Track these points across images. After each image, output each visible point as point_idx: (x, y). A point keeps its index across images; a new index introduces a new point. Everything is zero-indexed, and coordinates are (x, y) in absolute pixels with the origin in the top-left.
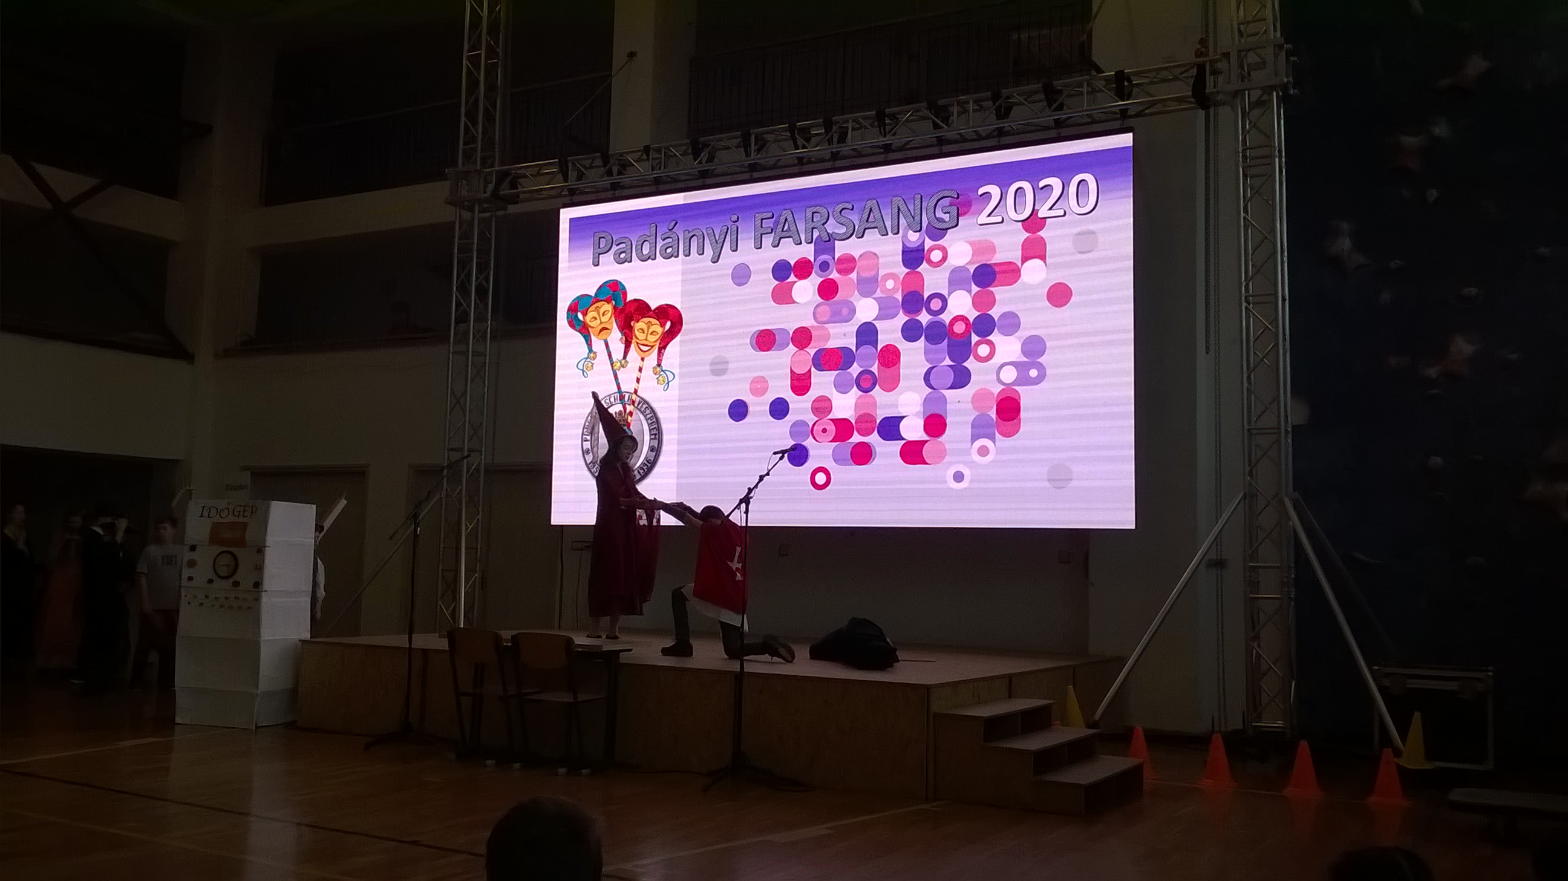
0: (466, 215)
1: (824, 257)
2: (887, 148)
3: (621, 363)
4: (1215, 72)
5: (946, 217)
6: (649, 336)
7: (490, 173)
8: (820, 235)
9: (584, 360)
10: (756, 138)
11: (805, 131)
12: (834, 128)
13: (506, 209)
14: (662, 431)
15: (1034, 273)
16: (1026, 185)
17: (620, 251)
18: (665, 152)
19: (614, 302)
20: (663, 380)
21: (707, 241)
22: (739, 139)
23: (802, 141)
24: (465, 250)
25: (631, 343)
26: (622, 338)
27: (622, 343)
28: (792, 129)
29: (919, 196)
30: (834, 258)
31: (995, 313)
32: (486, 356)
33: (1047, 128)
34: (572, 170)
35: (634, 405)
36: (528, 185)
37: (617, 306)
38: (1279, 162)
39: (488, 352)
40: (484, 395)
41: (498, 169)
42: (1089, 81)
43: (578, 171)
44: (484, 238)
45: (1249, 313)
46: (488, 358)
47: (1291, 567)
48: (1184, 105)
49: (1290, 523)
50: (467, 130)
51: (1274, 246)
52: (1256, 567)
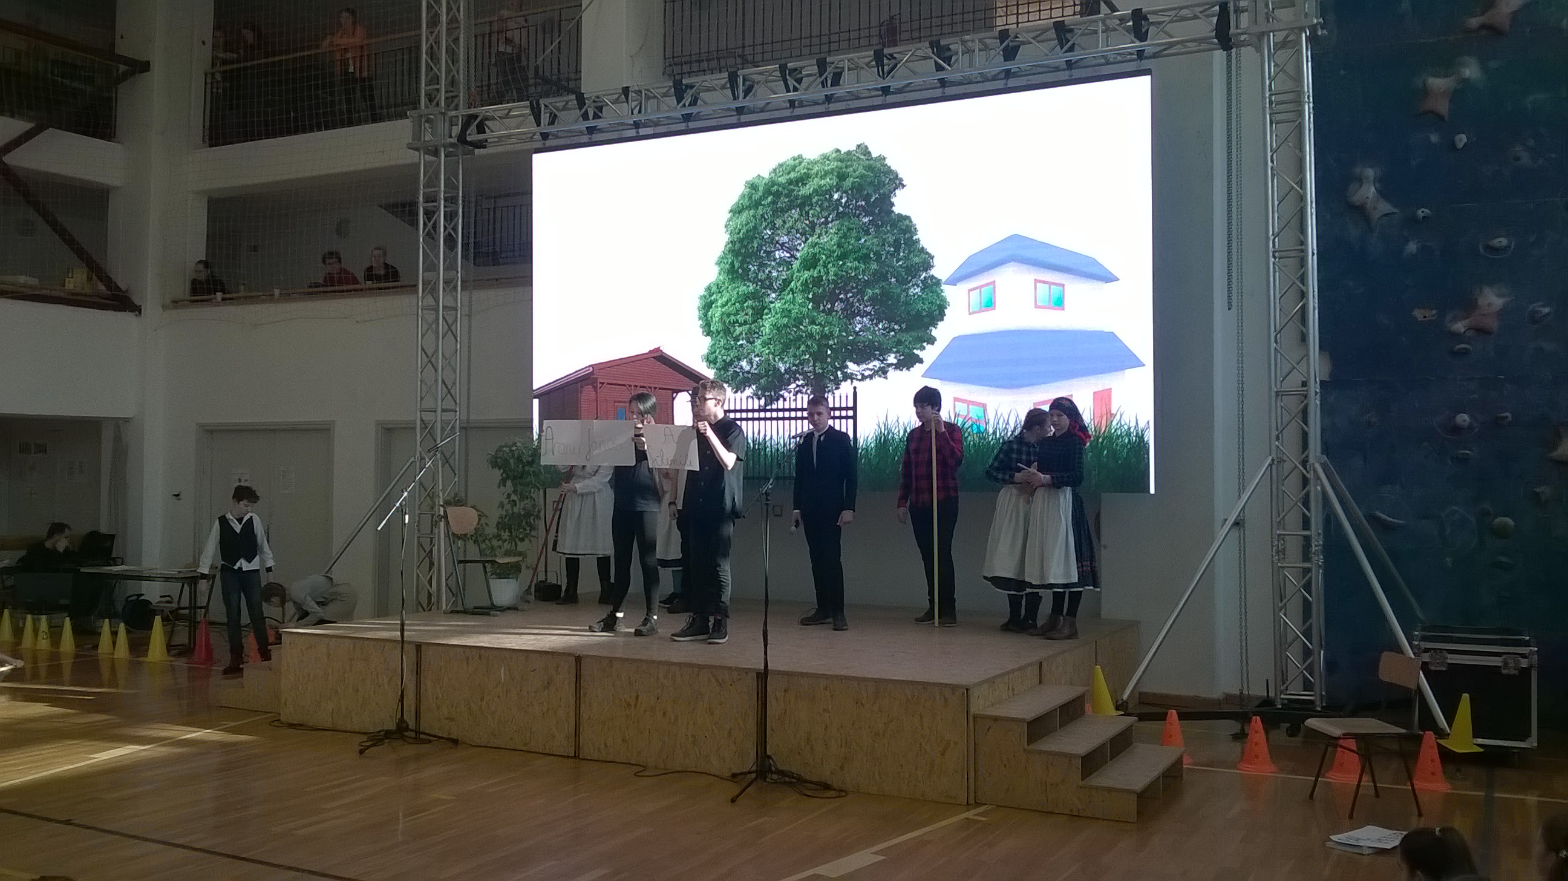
0: (432, 160)
2: (886, 91)
7: (455, 117)
10: (744, 80)
11: (796, 72)
12: (828, 70)
13: (473, 154)
18: (646, 94)
22: (726, 80)
23: (794, 83)
24: (431, 199)
28: (783, 69)
32: (456, 310)
33: (1057, 69)
34: (545, 113)
36: (496, 130)
38: (1308, 109)
39: (459, 305)
40: (457, 351)
41: (463, 111)
42: (1103, 21)
43: (551, 114)
44: (450, 185)
45: (1277, 267)
46: (459, 312)
47: (1319, 534)
48: (1203, 46)
49: (1319, 488)
50: (429, 69)
51: (1302, 198)
52: (1284, 535)
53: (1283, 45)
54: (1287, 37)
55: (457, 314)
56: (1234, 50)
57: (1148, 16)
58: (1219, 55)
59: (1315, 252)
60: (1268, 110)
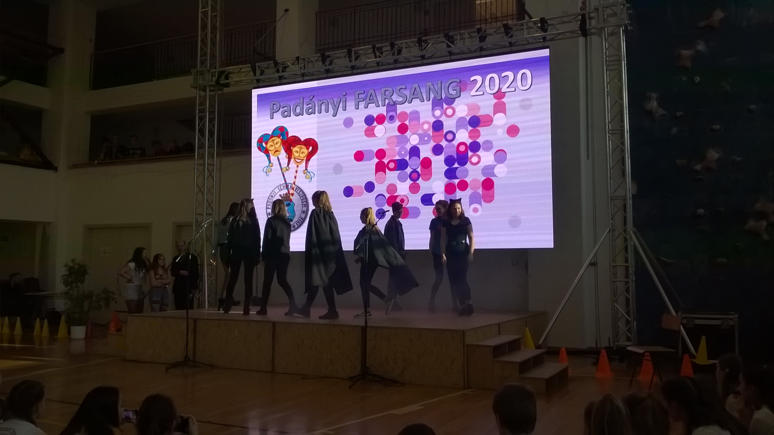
0: (203, 93)
1: (391, 114)
2: (423, 57)
3: (286, 168)
4: (590, 18)
5: (454, 93)
6: (301, 154)
7: (215, 72)
8: (389, 102)
9: (266, 168)
10: (355, 53)
11: (380, 49)
12: (396, 47)
13: (223, 90)
14: (308, 203)
15: (500, 120)
16: (495, 75)
17: (284, 111)
18: (307, 60)
19: (281, 137)
20: (308, 177)
21: (330, 106)
22: (346, 53)
23: (379, 54)
24: (202, 111)
25: (291, 158)
26: (286, 156)
27: (286, 158)
28: (374, 47)
29: (440, 82)
30: (397, 114)
31: (480, 140)
32: (214, 165)
33: (505, 47)
34: (258, 70)
35: (293, 190)
36: (234, 78)
37: (283, 139)
38: (624, 63)
39: (215, 163)
40: (214, 186)
41: (218, 69)
42: (526, 23)
43: (261, 71)
44: (212, 105)
45: (610, 139)
46: (215, 167)
47: (633, 265)
48: (575, 35)
49: (632, 243)
50: (202, 49)
51: (622, 105)
52: (616, 266)
53: (612, 34)
54: (613, 30)
55: (214, 167)
56: (588, 37)
57: (548, 21)
58: (582, 40)
59: (628, 131)
60: (605, 64)
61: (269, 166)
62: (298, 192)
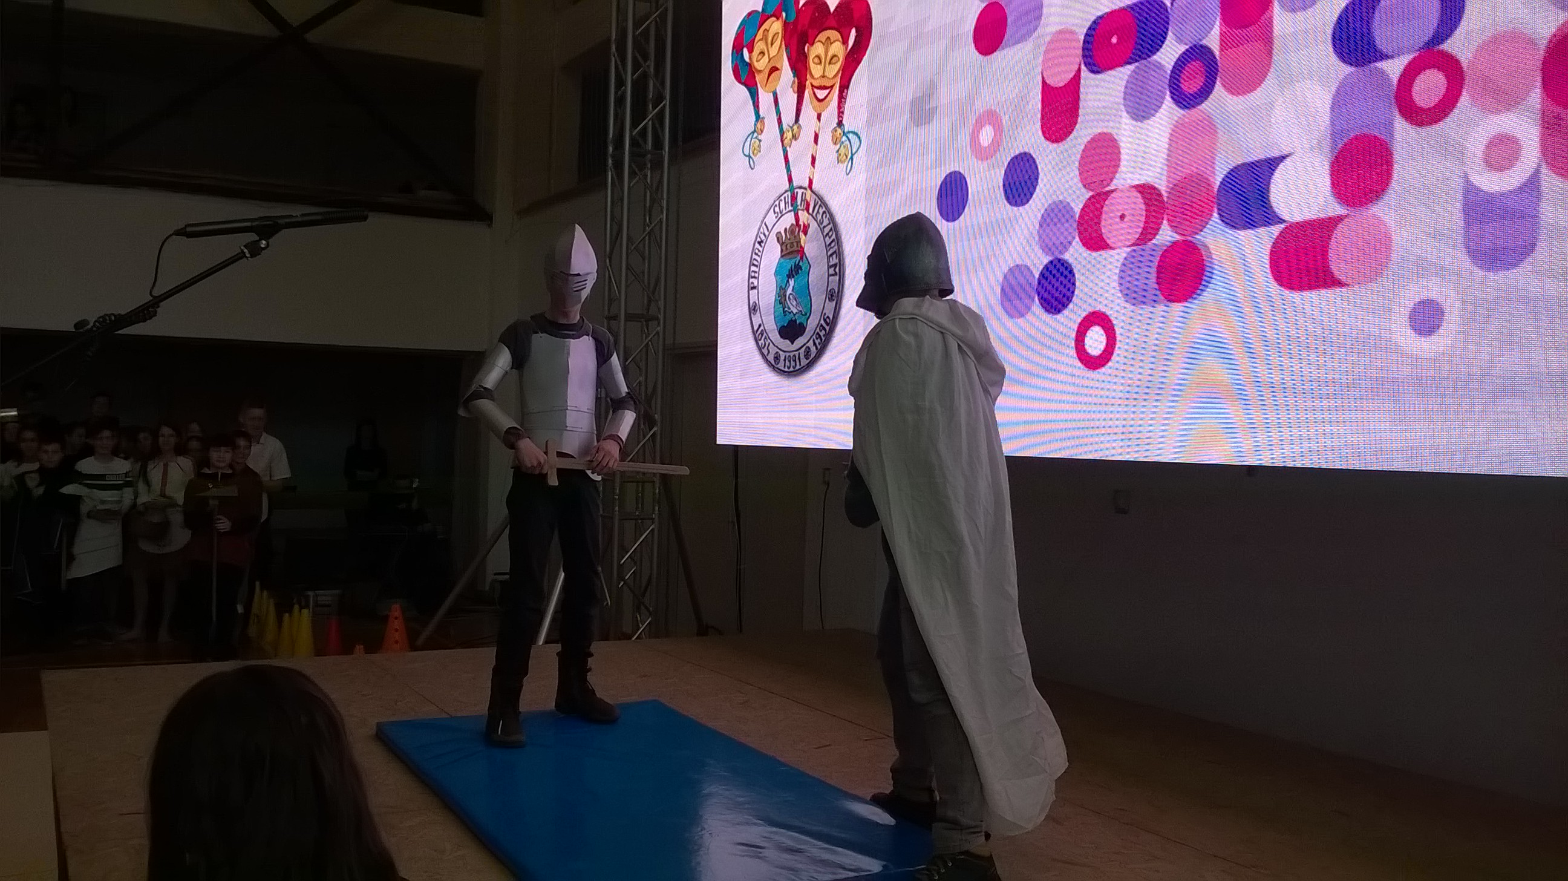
3: (793, 131)
6: (827, 65)
9: (750, 137)
14: (843, 259)
19: (784, 14)
20: (845, 154)
25: (805, 88)
26: (794, 82)
27: (794, 91)
35: (807, 209)
37: (787, 21)
61: (755, 131)
62: (819, 217)
